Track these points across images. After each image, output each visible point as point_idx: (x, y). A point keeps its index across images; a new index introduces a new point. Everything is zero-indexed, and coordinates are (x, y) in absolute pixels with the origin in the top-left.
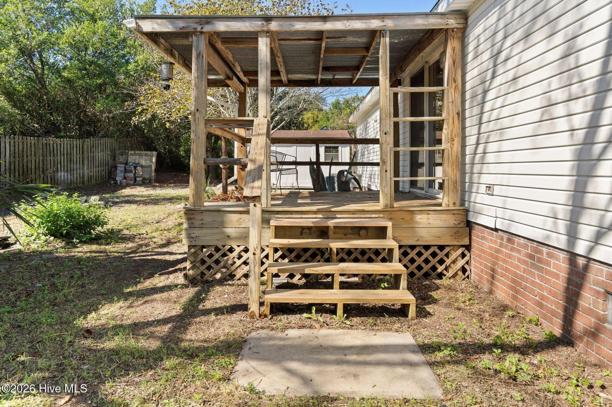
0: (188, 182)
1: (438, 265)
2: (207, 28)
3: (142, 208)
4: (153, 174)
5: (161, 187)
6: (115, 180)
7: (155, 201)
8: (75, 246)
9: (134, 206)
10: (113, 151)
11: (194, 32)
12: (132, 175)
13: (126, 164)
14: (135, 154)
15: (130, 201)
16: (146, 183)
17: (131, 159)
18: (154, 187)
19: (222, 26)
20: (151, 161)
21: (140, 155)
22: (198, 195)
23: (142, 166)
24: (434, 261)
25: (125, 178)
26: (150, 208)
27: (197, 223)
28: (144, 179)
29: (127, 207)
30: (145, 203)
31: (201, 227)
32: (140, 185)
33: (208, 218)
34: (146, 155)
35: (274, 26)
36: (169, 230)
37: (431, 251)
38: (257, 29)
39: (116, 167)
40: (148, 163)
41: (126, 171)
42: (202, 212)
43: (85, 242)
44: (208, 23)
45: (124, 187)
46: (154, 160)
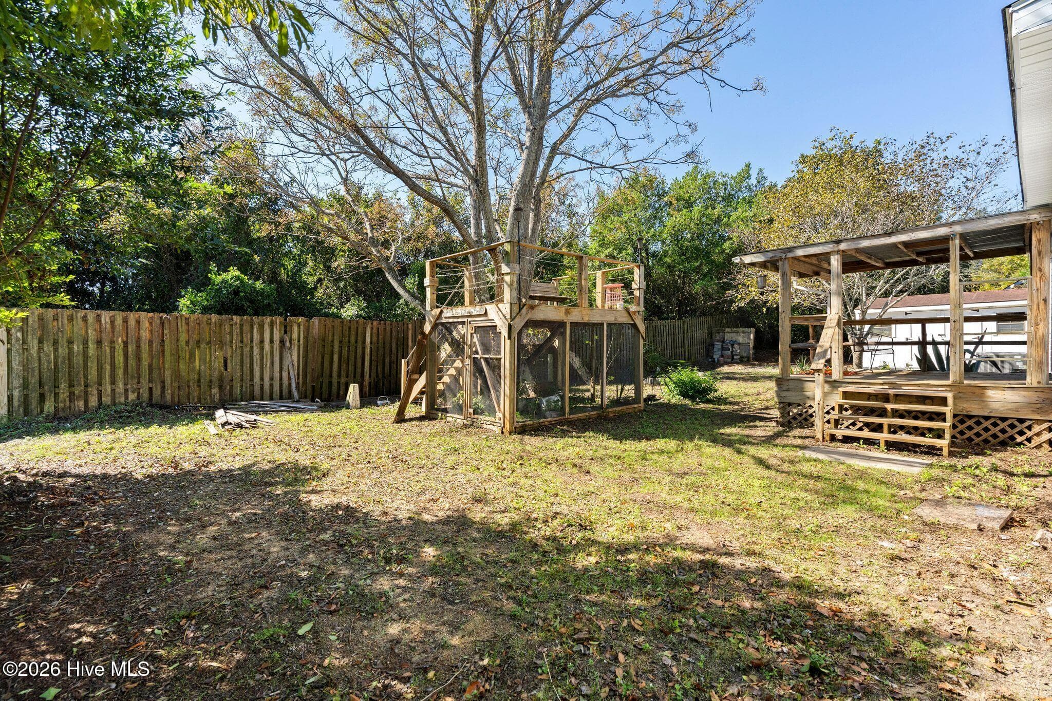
0: (777, 361)
1: (1017, 436)
2: (790, 255)
3: (742, 384)
4: (751, 352)
5: (760, 365)
6: (712, 357)
7: (755, 379)
8: (698, 404)
9: (735, 382)
10: (710, 328)
11: (781, 259)
12: (729, 353)
13: (723, 341)
14: (732, 332)
15: (730, 377)
16: (744, 361)
17: (728, 337)
18: (753, 365)
19: (800, 253)
20: (749, 338)
21: (737, 332)
22: (784, 370)
23: (739, 344)
24: (1011, 432)
25: (722, 356)
26: (750, 384)
27: (785, 388)
28: (742, 357)
29: (728, 382)
30: (744, 379)
31: (788, 390)
32: (738, 363)
33: (792, 384)
34: (743, 332)
35: (843, 246)
36: (767, 401)
37: (1009, 422)
38: (829, 250)
39: (713, 345)
40: (746, 340)
41: (723, 349)
42: (788, 380)
43: (703, 402)
44: (790, 251)
45: (722, 365)
46: (752, 336)
